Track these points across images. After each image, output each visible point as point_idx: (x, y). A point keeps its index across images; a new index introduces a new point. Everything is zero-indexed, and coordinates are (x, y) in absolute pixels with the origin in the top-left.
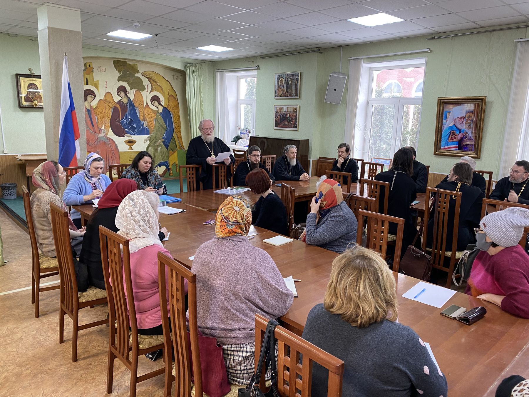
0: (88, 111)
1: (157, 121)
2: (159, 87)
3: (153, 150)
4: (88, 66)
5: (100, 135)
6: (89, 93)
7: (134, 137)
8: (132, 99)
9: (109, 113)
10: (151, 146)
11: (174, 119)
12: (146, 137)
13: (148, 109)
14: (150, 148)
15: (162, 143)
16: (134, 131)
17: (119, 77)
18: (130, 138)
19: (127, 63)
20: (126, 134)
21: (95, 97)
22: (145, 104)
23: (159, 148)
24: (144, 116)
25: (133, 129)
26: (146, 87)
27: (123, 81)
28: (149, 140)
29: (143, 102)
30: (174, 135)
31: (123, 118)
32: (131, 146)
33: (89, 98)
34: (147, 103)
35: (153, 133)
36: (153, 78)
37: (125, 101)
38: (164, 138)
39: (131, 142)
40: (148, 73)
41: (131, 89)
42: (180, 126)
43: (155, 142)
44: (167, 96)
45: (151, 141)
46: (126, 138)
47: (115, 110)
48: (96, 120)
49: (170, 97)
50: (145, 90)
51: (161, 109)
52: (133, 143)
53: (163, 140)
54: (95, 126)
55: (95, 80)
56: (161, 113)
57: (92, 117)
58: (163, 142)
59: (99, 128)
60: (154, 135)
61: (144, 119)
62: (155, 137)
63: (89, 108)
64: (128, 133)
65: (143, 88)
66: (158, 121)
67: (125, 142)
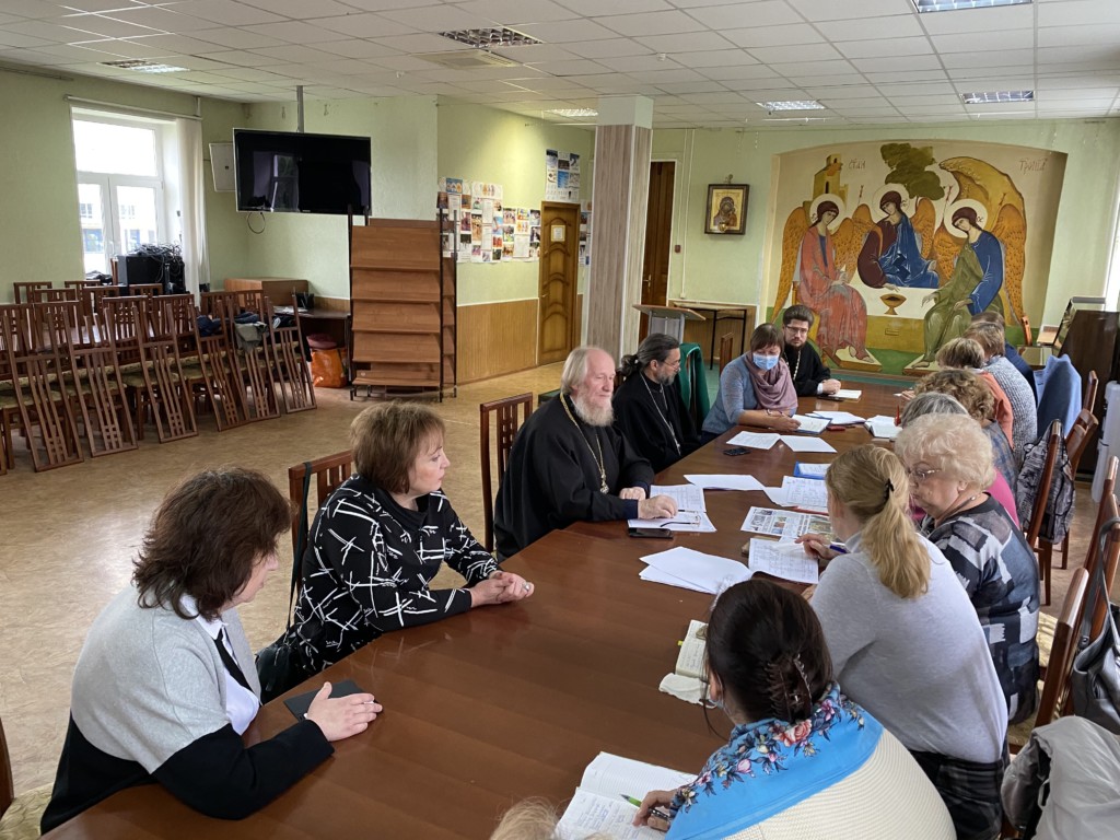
0: (822, 238)
1: (961, 260)
2: (978, 189)
3: (940, 320)
4: (832, 162)
5: (836, 282)
6: (828, 208)
7: (902, 291)
8: (909, 217)
9: (860, 242)
10: (938, 311)
11: (1009, 258)
12: (930, 291)
13: (945, 237)
14: (934, 315)
15: (966, 308)
16: (904, 279)
17: (888, 176)
18: (894, 292)
19: (909, 147)
20: (887, 284)
21: (837, 214)
22: (937, 226)
23: (957, 318)
24: (932, 249)
25: (903, 274)
26: (946, 191)
27: (896, 182)
28: (935, 299)
29: (934, 222)
30: (1002, 293)
31: (884, 251)
32: (892, 307)
33: (826, 217)
34: (943, 223)
35: (947, 287)
36: (965, 171)
37: (895, 219)
38: (972, 297)
39: (894, 300)
40: (955, 161)
41: (911, 197)
42: (1020, 274)
43: (949, 303)
44: (996, 207)
45: (938, 301)
46: (885, 291)
47: (872, 236)
48: (833, 254)
49: (1005, 210)
50: (943, 196)
51: (975, 235)
52: (898, 303)
53: (970, 301)
54: (830, 266)
55: (842, 184)
56: (973, 244)
57: (827, 250)
58: (969, 306)
59: (835, 269)
60: (949, 289)
61: (932, 256)
62: (952, 294)
63: (824, 234)
64: (891, 281)
65: (939, 193)
66: (964, 259)
67: (881, 298)
